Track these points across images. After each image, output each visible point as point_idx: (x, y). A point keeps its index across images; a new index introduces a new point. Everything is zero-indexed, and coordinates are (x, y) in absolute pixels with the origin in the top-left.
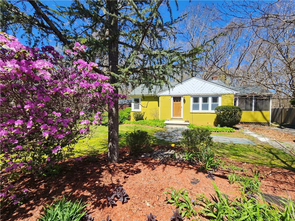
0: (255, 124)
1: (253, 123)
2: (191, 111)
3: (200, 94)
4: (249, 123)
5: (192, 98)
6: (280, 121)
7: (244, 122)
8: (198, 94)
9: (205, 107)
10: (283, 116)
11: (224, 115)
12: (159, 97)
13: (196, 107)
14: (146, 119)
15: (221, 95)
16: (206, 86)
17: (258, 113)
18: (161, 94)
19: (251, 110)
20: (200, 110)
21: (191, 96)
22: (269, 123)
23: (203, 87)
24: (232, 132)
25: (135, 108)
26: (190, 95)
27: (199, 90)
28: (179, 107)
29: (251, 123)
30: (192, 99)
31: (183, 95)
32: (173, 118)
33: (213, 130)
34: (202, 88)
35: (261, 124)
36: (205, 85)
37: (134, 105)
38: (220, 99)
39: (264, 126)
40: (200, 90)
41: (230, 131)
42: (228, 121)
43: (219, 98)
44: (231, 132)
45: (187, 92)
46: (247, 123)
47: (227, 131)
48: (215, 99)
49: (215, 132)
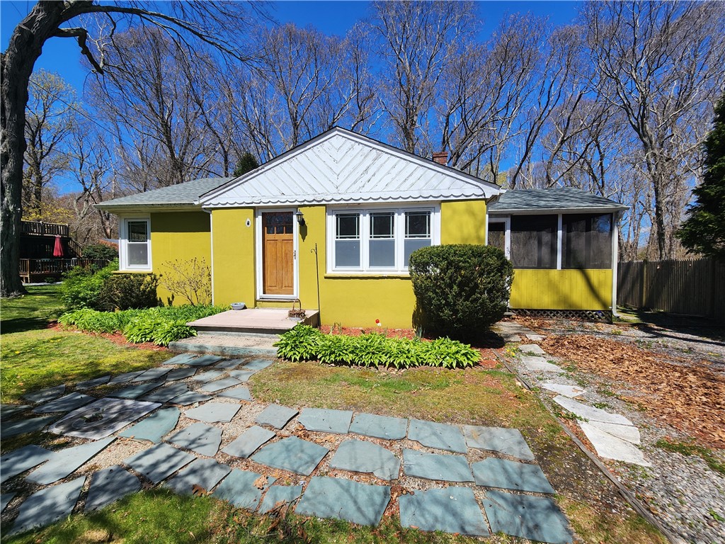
0: (567, 316)
1: (557, 311)
2: (332, 269)
3: (361, 201)
4: (545, 311)
5: (334, 217)
6: (637, 301)
7: (532, 311)
8: (351, 202)
9: (382, 255)
10: (645, 285)
11: (440, 287)
12: (208, 215)
13: (347, 255)
14: (170, 303)
15: (437, 204)
16: (381, 166)
17: (575, 276)
18: (214, 201)
19: (553, 266)
20: (364, 266)
21: (329, 208)
22: (611, 311)
23: (371, 172)
24: (463, 367)
25: (131, 261)
26: (324, 202)
27: (354, 183)
28: (286, 254)
29: (551, 311)
30: (332, 221)
31: (297, 203)
32: (263, 300)
33: (384, 359)
34: (367, 177)
35: (586, 316)
36: (378, 162)
37: (129, 245)
38: (435, 219)
39: (596, 321)
40: (359, 184)
41: (454, 365)
42: (456, 312)
43: (432, 215)
44: (458, 365)
45: (310, 191)
46: (538, 311)
47: (441, 364)
48: (418, 223)
49: (392, 365)
